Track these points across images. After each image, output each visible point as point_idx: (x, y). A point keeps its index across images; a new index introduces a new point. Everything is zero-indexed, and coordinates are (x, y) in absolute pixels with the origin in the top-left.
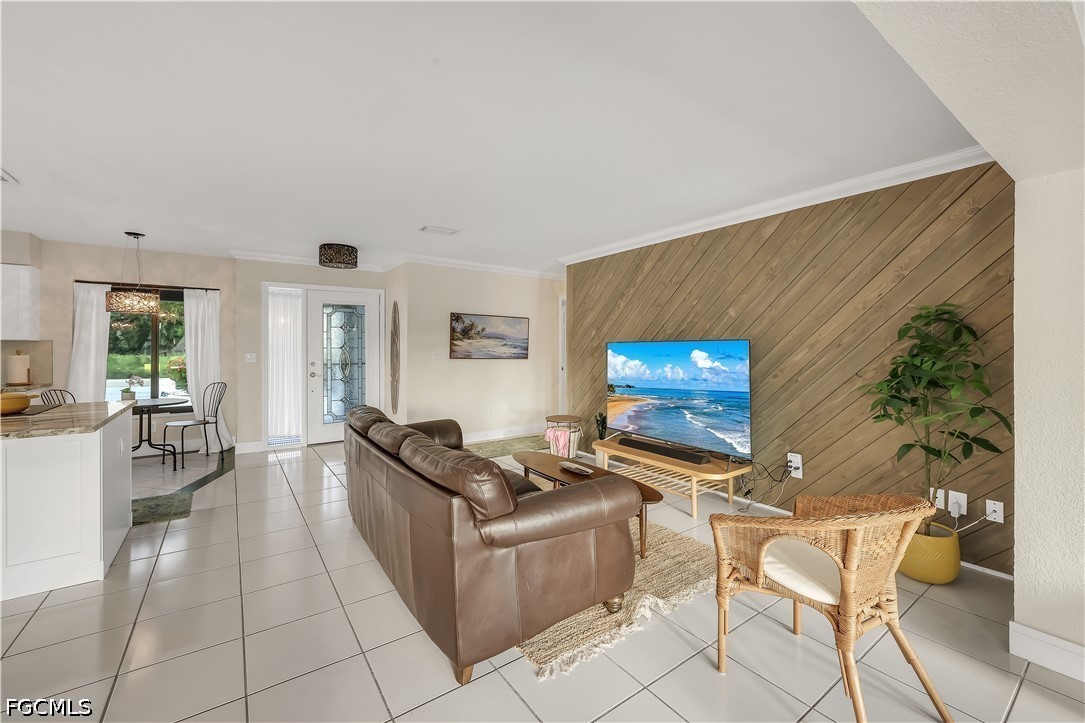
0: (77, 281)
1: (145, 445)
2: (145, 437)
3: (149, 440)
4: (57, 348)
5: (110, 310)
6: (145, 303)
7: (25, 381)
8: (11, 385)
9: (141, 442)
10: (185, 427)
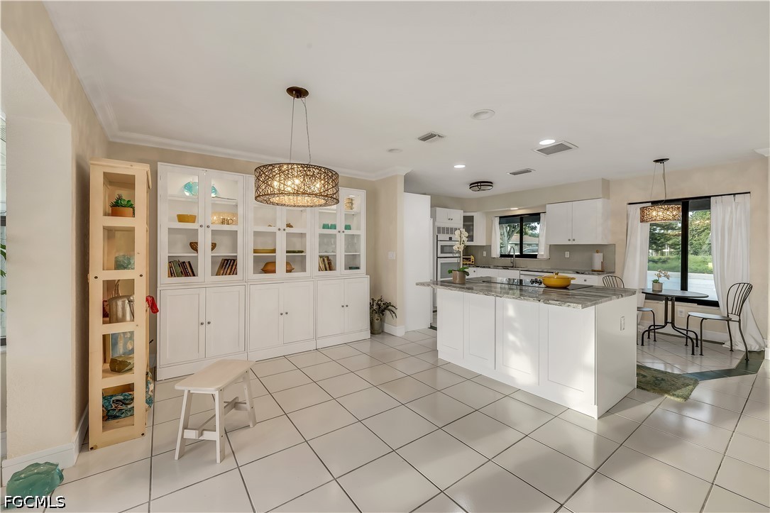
0: (630, 204)
1: (669, 325)
2: (669, 320)
3: (673, 323)
4: (618, 249)
5: (642, 221)
6: (668, 213)
7: (600, 269)
8: (595, 271)
9: (666, 323)
10: (706, 319)
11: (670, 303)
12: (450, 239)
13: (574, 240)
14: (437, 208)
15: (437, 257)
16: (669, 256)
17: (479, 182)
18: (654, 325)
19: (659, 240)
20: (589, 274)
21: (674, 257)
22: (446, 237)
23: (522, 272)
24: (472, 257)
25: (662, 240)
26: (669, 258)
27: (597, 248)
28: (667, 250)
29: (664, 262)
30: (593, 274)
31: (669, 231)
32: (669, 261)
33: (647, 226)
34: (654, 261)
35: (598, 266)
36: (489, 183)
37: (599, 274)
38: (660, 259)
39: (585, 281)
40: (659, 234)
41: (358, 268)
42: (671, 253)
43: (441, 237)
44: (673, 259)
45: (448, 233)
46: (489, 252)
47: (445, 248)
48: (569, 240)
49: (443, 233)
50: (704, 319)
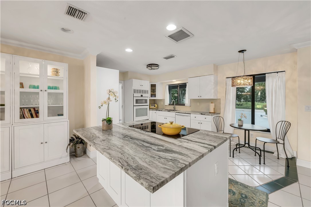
0: (227, 78)
2: (247, 142)
3: (249, 144)
4: (222, 102)
5: (233, 86)
6: (246, 81)
7: (213, 112)
8: (210, 113)
9: (245, 143)
10: (266, 143)
11: (247, 132)
12: (142, 96)
13: (201, 97)
14: (133, 79)
15: (134, 106)
16: (243, 103)
17: (150, 65)
18: (239, 144)
19: (239, 96)
20: (207, 115)
21: (245, 103)
22: (139, 95)
23: (176, 113)
24: (156, 105)
25: (241, 97)
26: (243, 104)
27: (212, 101)
28: (242, 100)
29: (241, 105)
30: (209, 115)
31: (243, 93)
32: (243, 105)
33: (234, 89)
34: (238, 105)
35: (212, 111)
36: (157, 65)
37: (212, 115)
38: (240, 104)
39: (205, 118)
40: (239, 94)
41: (62, 115)
42: (243, 101)
43: (136, 95)
44: (244, 104)
45: (140, 93)
46: (164, 103)
47: (138, 101)
48: (199, 97)
49: (137, 93)
50: (265, 142)
